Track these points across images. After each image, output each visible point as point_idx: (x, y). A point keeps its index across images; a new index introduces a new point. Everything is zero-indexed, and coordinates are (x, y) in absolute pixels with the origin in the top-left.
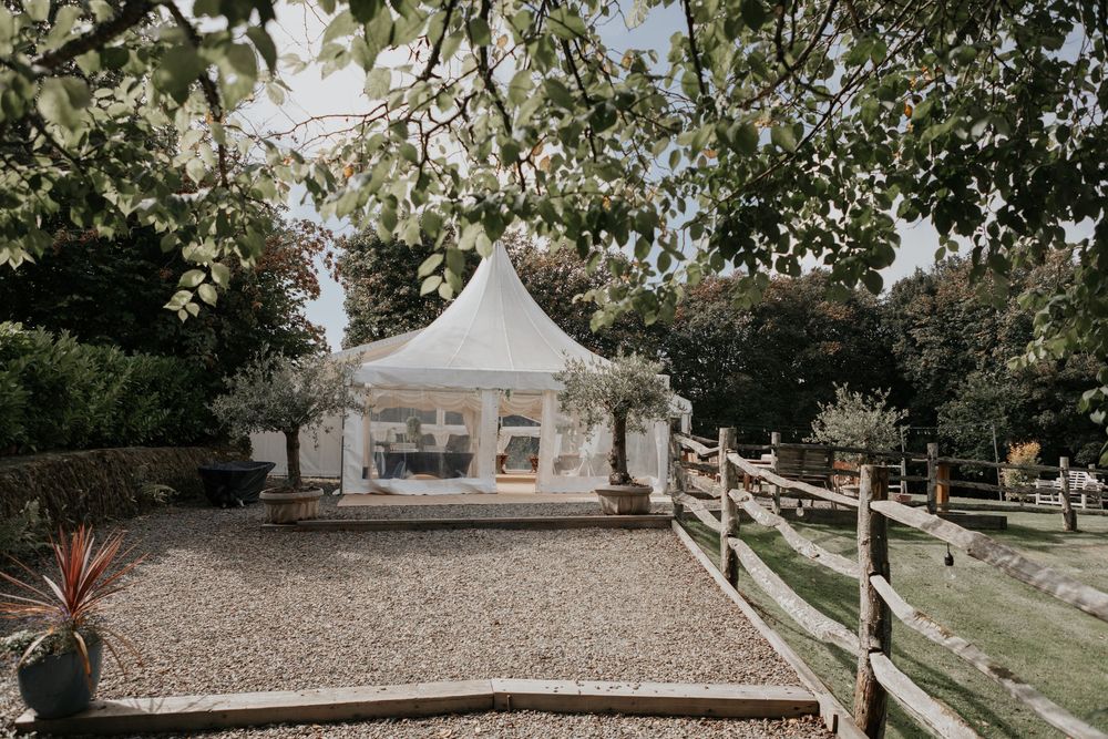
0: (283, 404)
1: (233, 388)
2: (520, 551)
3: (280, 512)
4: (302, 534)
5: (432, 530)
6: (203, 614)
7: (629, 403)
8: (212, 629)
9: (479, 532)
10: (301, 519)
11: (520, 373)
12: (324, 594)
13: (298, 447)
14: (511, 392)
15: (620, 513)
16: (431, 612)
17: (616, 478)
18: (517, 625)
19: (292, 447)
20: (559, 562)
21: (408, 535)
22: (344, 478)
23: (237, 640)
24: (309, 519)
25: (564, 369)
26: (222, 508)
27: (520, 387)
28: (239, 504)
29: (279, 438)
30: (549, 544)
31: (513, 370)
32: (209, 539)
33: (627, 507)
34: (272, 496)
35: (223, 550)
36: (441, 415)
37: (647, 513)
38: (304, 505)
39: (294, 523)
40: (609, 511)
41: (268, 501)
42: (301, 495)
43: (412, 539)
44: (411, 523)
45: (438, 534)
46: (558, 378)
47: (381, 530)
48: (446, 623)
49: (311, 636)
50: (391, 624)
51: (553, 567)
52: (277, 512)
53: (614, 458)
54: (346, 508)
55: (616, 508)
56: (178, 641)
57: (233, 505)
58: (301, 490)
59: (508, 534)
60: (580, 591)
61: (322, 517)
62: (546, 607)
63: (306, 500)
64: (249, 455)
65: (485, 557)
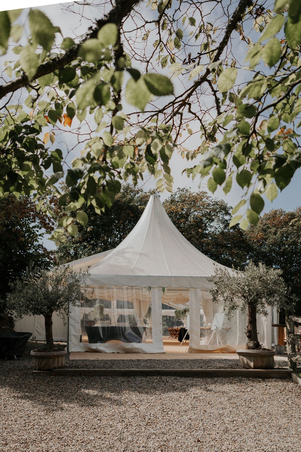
0: (45, 298)
1: (14, 289)
2: (195, 391)
3: (43, 364)
4: (57, 377)
5: (134, 376)
6: (15, 427)
7: (259, 295)
8: (24, 437)
9: (164, 378)
10: (55, 368)
11: (175, 277)
12: (82, 417)
13: (52, 324)
14: (166, 289)
15: (255, 368)
16: (152, 431)
17: (251, 345)
18: (212, 443)
19: (49, 324)
20: (224, 399)
21: (120, 379)
22: (70, 342)
23: (40, 445)
24: (59, 368)
25: (214, 274)
26: (5, 360)
27: (174, 286)
28: (14, 358)
29: (41, 319)
30: (212, 387)
31: (170, 275)
32: (5, 379)
33: (260, 364)
34: (39, 354)
35: (16, 386)
36: (114, 303)
37: (273, 368)
38: (57, 359)
39: (52, 370)
40: (247, 366)
41: (35, 357)
42: (55, 353)
43: (123, 382)
44: (121, 372)
45: (139, 379)
46: (210, 280)
47: (103, 376)
48: (165, 439)
49: (84, 444)
50: (130, 438)
51: (221, 403)
52: (41, 363)
53: (249, 332)
54: (77, 361)
55: (252, 364)
56: (7, 444)
57: (11, 358)
58: (54, 350)
59: (183, 379)
60: (245, 420)
61: (66, 367)
62: (226, 431)
63: (58, 356)
64: (13, 328)
65: (174, 395)
